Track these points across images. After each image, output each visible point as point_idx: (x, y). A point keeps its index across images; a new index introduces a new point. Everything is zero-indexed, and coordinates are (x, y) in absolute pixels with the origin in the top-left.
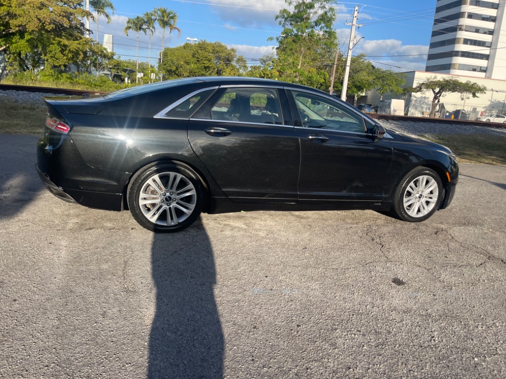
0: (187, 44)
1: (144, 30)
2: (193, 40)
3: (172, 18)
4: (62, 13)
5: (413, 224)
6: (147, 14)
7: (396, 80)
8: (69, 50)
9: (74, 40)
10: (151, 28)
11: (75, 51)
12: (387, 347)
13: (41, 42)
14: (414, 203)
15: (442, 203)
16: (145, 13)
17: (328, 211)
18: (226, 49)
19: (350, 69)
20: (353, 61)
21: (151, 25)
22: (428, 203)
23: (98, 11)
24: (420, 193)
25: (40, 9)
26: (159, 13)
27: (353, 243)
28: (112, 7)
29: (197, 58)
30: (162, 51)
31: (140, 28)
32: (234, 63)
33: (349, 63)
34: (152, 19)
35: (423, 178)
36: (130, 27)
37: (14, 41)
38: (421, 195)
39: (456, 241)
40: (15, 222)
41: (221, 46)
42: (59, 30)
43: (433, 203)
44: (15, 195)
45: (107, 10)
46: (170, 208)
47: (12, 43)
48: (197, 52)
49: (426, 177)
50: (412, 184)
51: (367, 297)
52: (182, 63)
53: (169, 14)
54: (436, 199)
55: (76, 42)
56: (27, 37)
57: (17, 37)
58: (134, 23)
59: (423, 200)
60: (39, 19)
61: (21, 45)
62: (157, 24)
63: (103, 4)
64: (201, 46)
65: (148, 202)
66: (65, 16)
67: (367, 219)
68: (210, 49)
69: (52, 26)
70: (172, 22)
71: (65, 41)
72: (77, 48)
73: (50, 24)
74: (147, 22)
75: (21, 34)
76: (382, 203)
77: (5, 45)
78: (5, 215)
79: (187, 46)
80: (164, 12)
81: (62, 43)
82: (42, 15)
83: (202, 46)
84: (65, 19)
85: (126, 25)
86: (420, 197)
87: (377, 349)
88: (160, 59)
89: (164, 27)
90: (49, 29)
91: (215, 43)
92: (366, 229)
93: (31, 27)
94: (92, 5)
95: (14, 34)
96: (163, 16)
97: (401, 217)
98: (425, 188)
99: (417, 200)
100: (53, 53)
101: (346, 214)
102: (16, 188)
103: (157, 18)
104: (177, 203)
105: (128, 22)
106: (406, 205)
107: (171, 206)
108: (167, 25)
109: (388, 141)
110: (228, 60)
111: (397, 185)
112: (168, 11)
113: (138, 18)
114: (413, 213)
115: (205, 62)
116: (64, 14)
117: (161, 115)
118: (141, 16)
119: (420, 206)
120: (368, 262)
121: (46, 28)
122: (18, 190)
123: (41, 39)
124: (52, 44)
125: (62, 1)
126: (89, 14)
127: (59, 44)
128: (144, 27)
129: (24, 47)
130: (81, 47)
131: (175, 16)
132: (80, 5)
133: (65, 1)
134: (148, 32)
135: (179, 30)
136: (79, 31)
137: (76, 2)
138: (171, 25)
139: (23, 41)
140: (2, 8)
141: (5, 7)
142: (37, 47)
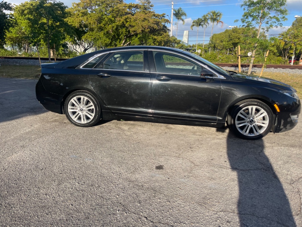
0: (227, 30)
1: (202, 26)
3: (219, 16)
4: (154, 23)
6: (204, 16)
8: (157, 41)
9: (160, 36)
11: (159, 41)
13: (144, 39)
14: (246, 125)
16: (203, 16)
21: (206, 22)
22: (260, 127)
23: (178, 19)
25: (143, 21)
26: (211, 14)
28: (185, 15)
29: (231, 38)
30: (211, 36)
31: (200, 25)
34: (206, 19)
35: (252, 108)
36: (194, 25)
38: (252, 120)
42: (153, 31)
43: (265, 127)
45: (183, 17)
47: (132, 40)
48: (231, 34)
49: (254, 107)
50: (242, 111)
53: (217, 14)
54: (267, 125)
55: (161, 37)
56: (139, 36)
57: (135, 37)
58: (197, 22)
59: (255, 124)
60: (143, 27)
62: (209, 21)
63: (181, 14)
65: (72, 110)
68: (240, 31)
69: (149, 29)
70: (218, 18)
71: (155, 37)
72: (160, 40)
73: (147, 29)
74: (204, 20)
75: (136, 35)
76: (217, 123)
77: (129, 41)
80: (214, 13)
81: (153, 38)
82: (144, 24)
83: (234, 30)
84: (156, 25)
85: (192, 24)
88: (210, 41)
89: (213, 22)
90: (147, 31)
93: (139, 31)
94: (175, 15)
95: (133, 35)
96: (213, 16)
99: (249, 123)
100: (150, 43)
103: (210, 17)
104: (86, 112)
105: (194, 22)
106: (238, 126)
107: (83, 114)
108: (215, 20)
112: (216, 12)
113: (199, 19)
114: (245, 133)
115: (236, 40)
116: (155, 22)
118: (201, 17)
119: (252, 128)
121: (146, 31)
123: (145, 37)
124: (149, 39)
125: (154, 16)
126: (167, 21)
127: (152, 39)
128: (202, 24)
129: (137, 42)
130: (163, 39)
131: (221, 14)
132: (164, 17)
133: (156, 16)
134: (204, 26)
135: (222, 23)
136: (164, 31)
137: (162, 16)
138: (217, 20)
139: (137, 39)
140: (127, 23)
141: (129, 22)
142: (143, 41)
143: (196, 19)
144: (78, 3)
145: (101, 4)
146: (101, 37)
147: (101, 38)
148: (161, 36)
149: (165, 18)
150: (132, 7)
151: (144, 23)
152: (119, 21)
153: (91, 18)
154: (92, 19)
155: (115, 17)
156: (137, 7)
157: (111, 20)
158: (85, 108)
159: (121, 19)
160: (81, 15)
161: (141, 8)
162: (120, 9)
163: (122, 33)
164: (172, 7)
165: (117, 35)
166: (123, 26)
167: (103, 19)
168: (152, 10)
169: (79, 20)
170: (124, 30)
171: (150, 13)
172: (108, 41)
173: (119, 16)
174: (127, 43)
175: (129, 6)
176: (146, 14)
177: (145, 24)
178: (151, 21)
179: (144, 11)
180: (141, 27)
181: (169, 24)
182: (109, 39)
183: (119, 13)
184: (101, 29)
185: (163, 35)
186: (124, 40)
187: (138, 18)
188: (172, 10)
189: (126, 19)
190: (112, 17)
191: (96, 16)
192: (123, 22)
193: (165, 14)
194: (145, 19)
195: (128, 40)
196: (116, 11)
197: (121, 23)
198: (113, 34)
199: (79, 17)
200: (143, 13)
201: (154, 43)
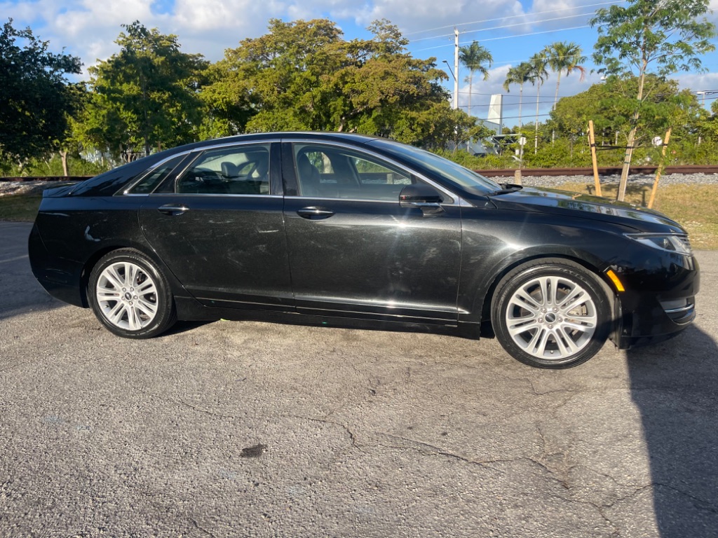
0: (594, 87)
1: (532, 80)
3: (572, 54)
4: (408, 80)
6: (535, 57)
8: (418, 123)
9: (425, 110)
11: (423, 123)
13: (388, 119)
14: (537, 329)
16: (533, 55)
21: (541, 70)
23: (472, 67)
24: (549, 311)
25: (383, 78)
26: (553, 50)
28: (489, 59)
30: (555, 103)
31: (525, 79)
34: (541, 62)
35: (548, 282)
36: (511, 80)
37: (361, 121)
38: (552, 316)
42: (408, 100)
45: (484, 64)
47: (359, 124)
49: (555, 280)
50: (522, 292)
53: (568, 50)
54: (595, 327)
55: (426, 112)
56: (375, 114)
57: (365, 116)
58: (517, 72)
59: (561, 326)
60: (382, 92)
61: (367, 124)
62: (549, 69)
63: (478, 57)
66: (412, 83)
69: (397, 97)
70: (571, 59)
71: (414, 114)
72: (426, 120)
73: (393, 96)
74: (535, 67)
75: (369, 112)
76: (456, 324)
77: (354, 127)
80: (560, 48)
81: (409, 116)
82: (385, 85)
84: (413, 86)
85: (506, 78)
86: (549, 320)
89: (559, 70)
90: (393, 102)
94: (465, 60)
95: (361, 114)
96: (558, 55)
98: (559, 303)
99: (544, 324)
100: (401, 130)
103: (550, 58)
104: (139, 302)
105: (510, 73)
106: (514, 333)
107: (133, 306)
108: (564, 65)
112: (566, 45)
113: (522, 64)
114: (536, 350)
116: (411, 80)
118: (527, 60)
119: (553, 335)
121: (389, 101)
123: (389, 115)
124: (399, 119)
125: (410, 65)
126: (442, 75)
127: (406, 118)
128: (531, 75)
129: (370, 127)
130: (431, 117)
131: (578, 50)
132: (433, 65)
133: (414, 63)
134: (537, 80)
135: (582, 69)
136: (434, 98)
137: (427, 63)
138: (569, 65)
139: (371, 120)
140: (346, 86)
141: (349, 84)
142: (384, 125)
143: (515, 65)
144: (235, 49)
145: (285, 48)
146: (287, 120)
147: (287, 124)
148: (428, 112)
149: (436, 68)
150: (358, 48)
151: (385, 82)
152: (328, 82)
153: (264, 79)
154: (266, 81)
155: (318, 75)
156: (368, 47)
157: (309, 81)
158: (137, 292)
159: (332, 78)
160: (242, 74)
161: (378, 49)
162: (331, 55)
163: (335, 109)
164: (457, 43)
165: (324, 114)
166: (337, 92)
167: (291, 82)
168: (404, 53)
169: (239, 87)
170: (340, 101)
171: (400, 58)
173: (327, 71)
175: (349, 48)
176: (390, 61)
177: (388, 84)
178: (402, 76)
179: (385, 55)
180: (378, 93)
181: (445, 80)
182: (306, 124)
183: (327, 64)
184: (287, 103)
185: (432, 109)
186: (340, 125)
187: (372, 73)
188: (457, 49)
189: (342, 77)
190: (312, 74)
191: (274, 75)
192: (336, 85)
193: (435, 59)
194: (387, 73)
195: (351, 126)
196: (321, 60)
197: (331, 86)
198: (314, 112)
199: (239, 80)
200: (384, 59)
201: (411, 128)
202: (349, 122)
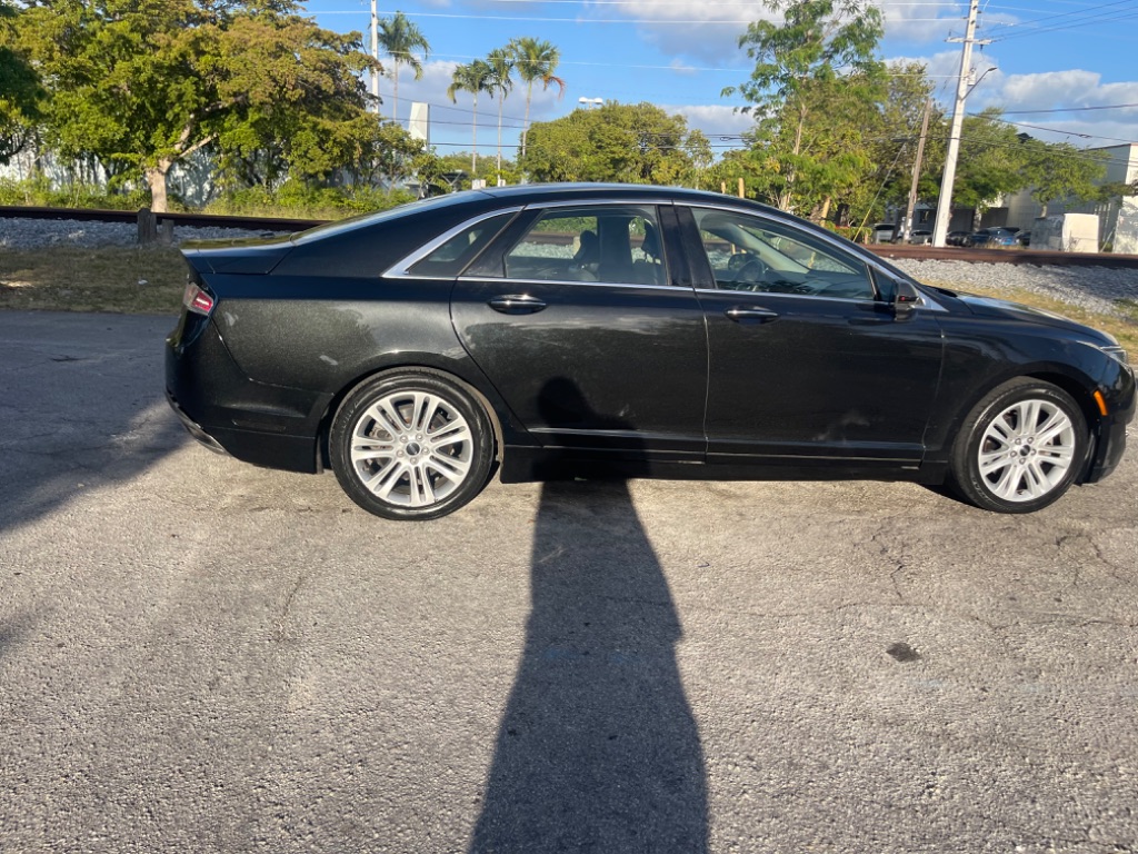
0: (577, 112)
1: (489, 88)
2: (592, 102)
3: (547, 58)
4: (319, 64)
5: (1006, 518)
6: (495, 55)
7: (1081, 166)
8: (334, 141)
9: (344, 120)
10: (503, 83)
11: (345, 141)
12: (801, 801)
13: (279, 127)
14: (1010, 466)
15: (1087, 470)
16: (491, 52)
17: (802, 483)
18: (664, 117)
19: (961, 145)
20: (968, 127)
21: (504, 76)
22: (1047, 468)
23: (397, 56)
24: (1024, 442)
25: (274, 55)
26: (521, 49)
27: (829, 558)
28: (425, 45)
29: (600, 141)
30: (525, 131)
31: (481, 86)
32: (681, 148)
33: (956, 132)
34: (504, 64)
35: (1030, 408)
36: (458, 86)
37: (226, 125)
38: (1027, 448)
39: (1105, 561)
40: (126, 492)
41: (650, 111)
42: (315, 99)
43: (1063, 467)
44: (149, 437)
45: (417, 53)
46: (417, 469)
47: (223, 130)
48: (599, 129)
49: (1037, 404)
50: (999, 420)
51: (808, 682)
52: (563, 154)
53: (542, 51)
54: (1070, 459)
55: (347, 123)
56: (253, 116)
57: (234, 117)
58: (468, 74)
59: (1035, 460)
60: (274, 80)
61: (240, 133)
62: (516, 75)
63: (407, 40)
64: (606, 114)
65: (369, 455)
66: (325, 70)
67: (888, 504)
68: (627, 119)
69: (300, 91)
70: (546, 65)
71: (326, 123)
72: (348, 136)
73: (294, 88)
74: (495, 70)
75: (242, 110)
76: (920, 465)
77: (211, 133)
78: (113, 478)
79: (578, 116)
80: (530, 46)
81: (320, 127)
82: (279, 69)
83: (609, 115)
84: (326, 77)
85: (452, 81)
86: (1023, 453)
87: (773, 802)
88: (521, 149)
89: (530, 79)
90: (293, 99)
91: (640, 106)
92: (876, 526)
93: (257, 96)
94: (385, 42)
95: (227, 111)
96: (529, 57)
97: (976, 501)
98: (1037, 431)
99: (1017, 459)
100: (303, 148)
101: (843, 489)
102: (155, 423)
103: (517, 60)
104: (432, 458)
105: (457, 74)
106: (984, 471)
107: (419, 465)
108: (536, 73)
109: (932, 317)
110: (667, 143)
111: (959, 423)
112: (538, 45)
113: (476, 63)
114: (1006, 491)
115: (614, 149)
116: (324, 66)
117: (397, 272)
118: (483, 58)
119: (1025, 473)
120: (845, 602)
121: (287, 96)
122: (157, 428)
123: (280, 119)
124: (300, 129)
125: (319, 39)
126: (373, 64)
127: (314, 129)
128: (489, 81)
129: (246, 138)
130: (357, 133)
131: (554, 53)
132: (356, 45)
133: (326, 37)
134: (496, 89)
135: (560, 82)
136: (356, 100)
137: (347, 40)
138: (544, 74)
139: (245, 126)
140: (203, 59)
141: (209, 57)
142: (272, 137)
143: (465, 62)
147: (77, 116)
148: (350, 122)
149: (360, 50)
151: (278, 62)
152: (166, 47)
153: (30, 28)
155: (144, 32)
158: (428, 442)
159: (174, 42)
163: (180, 97)
164: (374, 10)
165: (154, 105)
166: (181, 69)
168: (302, 15)
170: (187, 86)
171: (300, 25)
172: (114, 129)
173: (163, 28)
174: (199, 140)
176: (282, 27)
177: (283, 67)
179: (271, 15)
180: (267, 80)
182: (118, 119)
183: (162, 14)
185: (358, 118)
186: (184, 127)
187: (252, 43)
188: (375, 21)
189: (195, 43)
190: (132, 31)
192: (183, 55)
193: (359, 36)
194: (279, 47)
195: (205, 131)
196: (152, 7)
197: (172, 55)
198: (134, 99)
200: (268, 21)
201: (322, 148)
202: (202, 124)
